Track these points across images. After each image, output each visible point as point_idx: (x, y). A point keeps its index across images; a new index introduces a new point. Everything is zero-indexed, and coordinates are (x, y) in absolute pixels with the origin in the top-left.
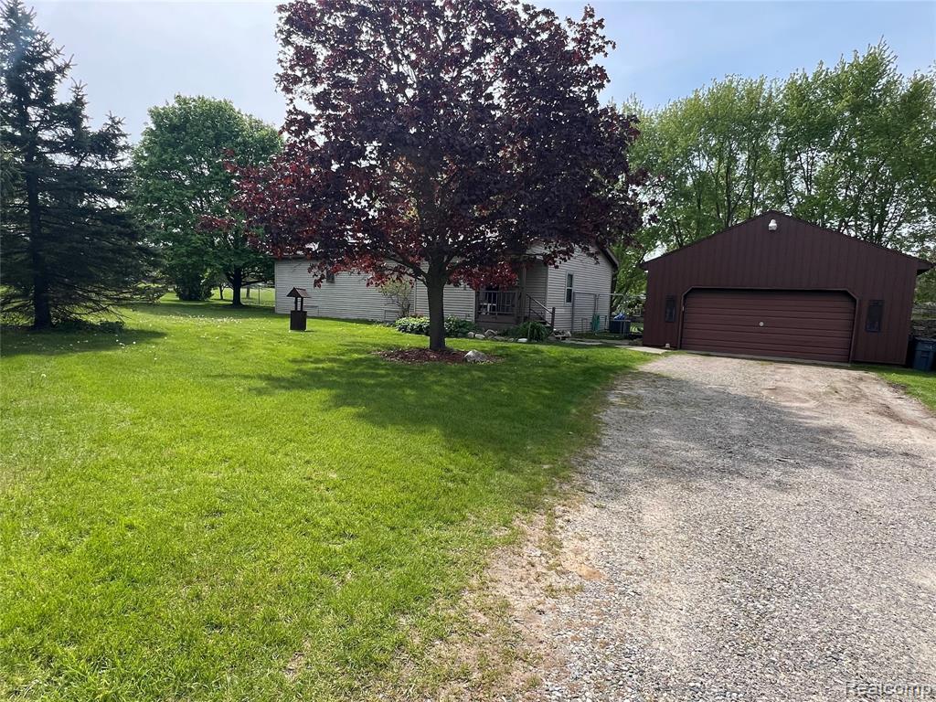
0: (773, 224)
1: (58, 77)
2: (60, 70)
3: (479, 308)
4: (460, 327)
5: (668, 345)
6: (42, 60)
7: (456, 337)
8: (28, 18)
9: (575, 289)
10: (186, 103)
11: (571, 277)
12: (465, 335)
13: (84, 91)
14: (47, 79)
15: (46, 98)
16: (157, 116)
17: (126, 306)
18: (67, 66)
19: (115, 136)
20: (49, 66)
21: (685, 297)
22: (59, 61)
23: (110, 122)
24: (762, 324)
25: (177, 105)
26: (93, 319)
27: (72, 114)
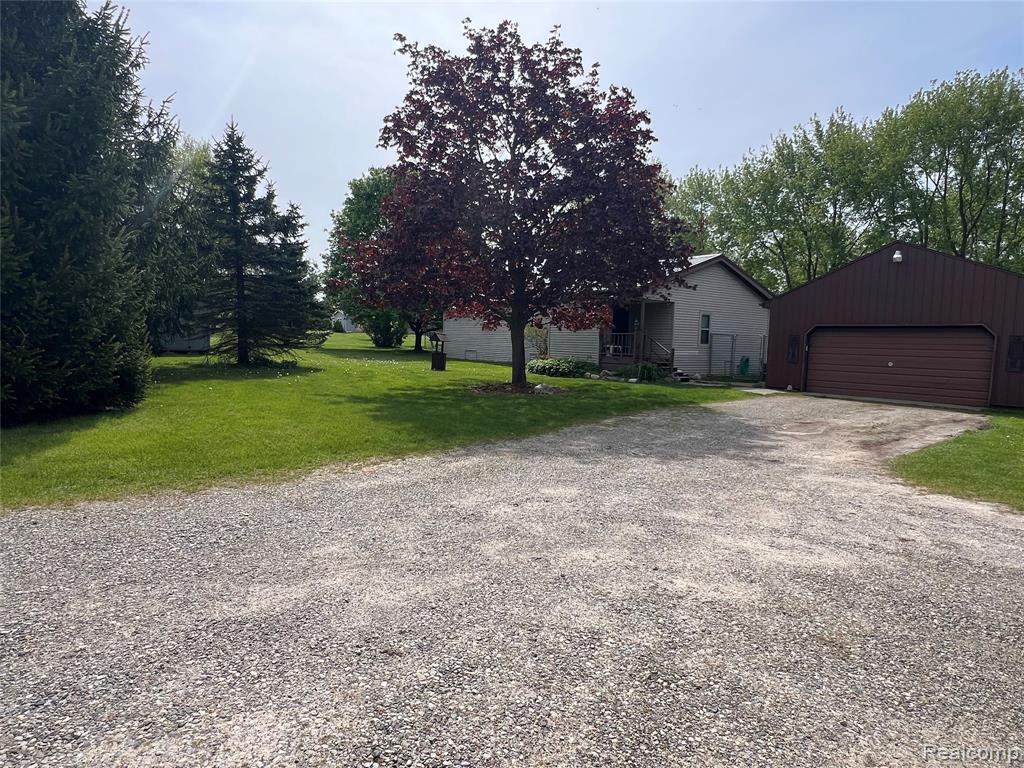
0: (897, 256)
1: (259, 178)
2: (260, 173)
3: (603, 350)
4: (579, 368)
5: (790, 387)
6: (248, 168)
7: (574, 377)
8: (240, 140)
9: (712, 330)
10: (377, 174)
11: (707, 318)
12: (582, 375)
13: (274, 187)
14: (252, 181)
15: (249, 196)
16: (356, 187)
17: (300, 348)
18: (265, 169)
19: (294, 218)
20: (253, 172)
21: (809, 335)
22: (259, 167)
23: (290, 209)
24: (890, 364)
25: (371, 177)
26: (278, 360)
27: (265, 206)
